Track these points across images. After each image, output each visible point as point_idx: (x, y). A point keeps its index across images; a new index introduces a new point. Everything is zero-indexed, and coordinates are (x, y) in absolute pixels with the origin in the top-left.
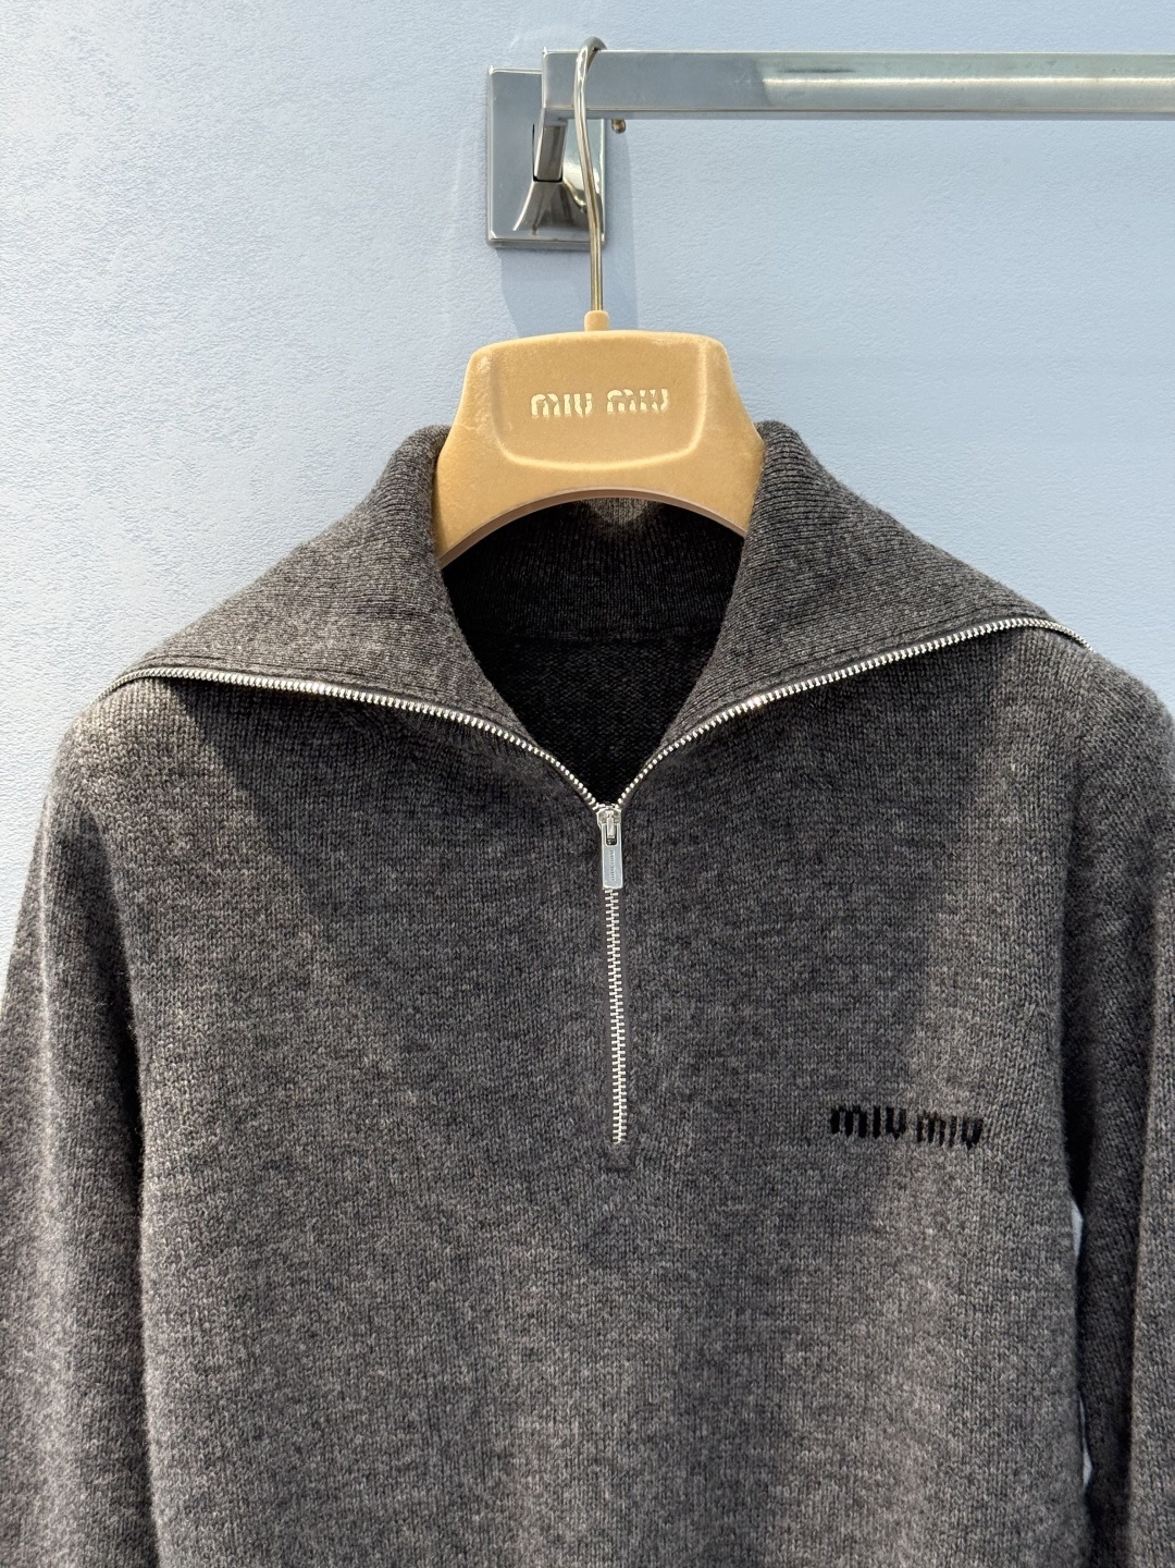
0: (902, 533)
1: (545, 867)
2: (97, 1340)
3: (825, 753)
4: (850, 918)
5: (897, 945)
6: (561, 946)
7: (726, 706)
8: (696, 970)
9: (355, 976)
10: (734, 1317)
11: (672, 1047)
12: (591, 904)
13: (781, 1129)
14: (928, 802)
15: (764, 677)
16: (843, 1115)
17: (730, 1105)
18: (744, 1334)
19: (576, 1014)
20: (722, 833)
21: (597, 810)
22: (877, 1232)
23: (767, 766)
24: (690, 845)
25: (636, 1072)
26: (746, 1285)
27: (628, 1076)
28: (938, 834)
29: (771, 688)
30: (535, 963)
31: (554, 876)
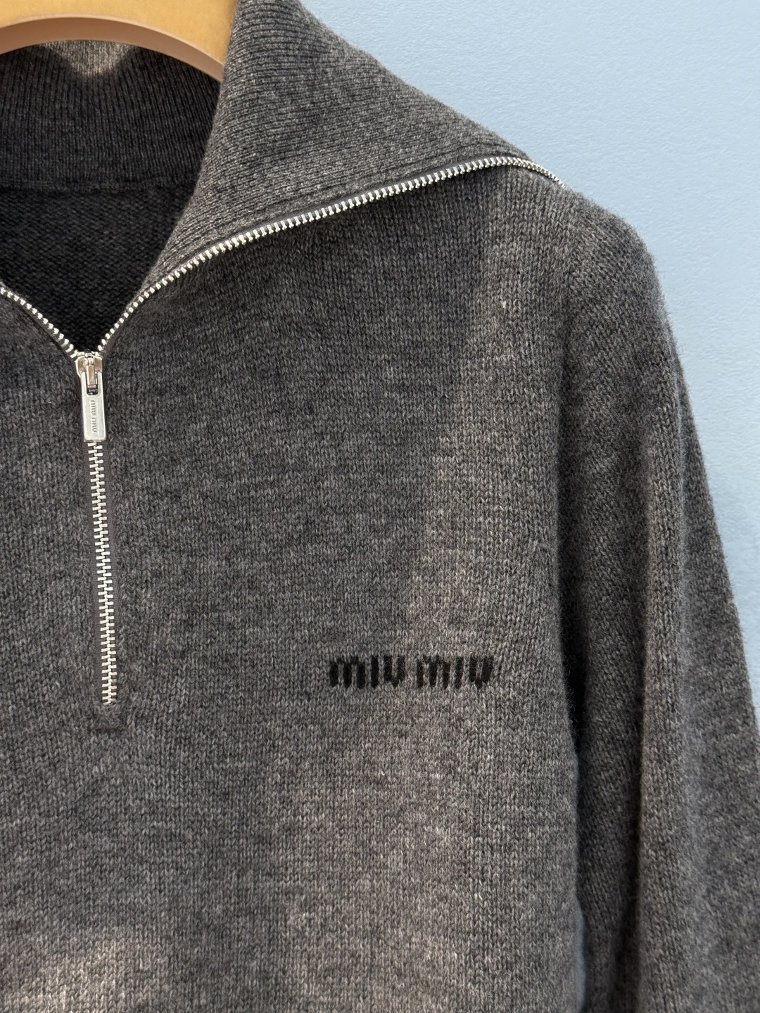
1: (21, 418)
3: (313, 300)
5: (389, 492)
6: (42, 503)
7: (209, 244)
8: (186, 525)
10: (235, 879)
11: (163, 604)
12: (74, 457)
13: (280, 684)
15: (248, 214)
16: (341, 667)
17: (227, 660)
18: (246, 896)
19: (60, 573)
20: (211, 383)
21: (76, 358)
23: (255, 315)
24: (177, 396)
25: (126, 630)
26: (247, 846)
27: (117, 635)
28: (429, 377)
29: (257, 224)
30: (14, 521)
31: (32, 429)
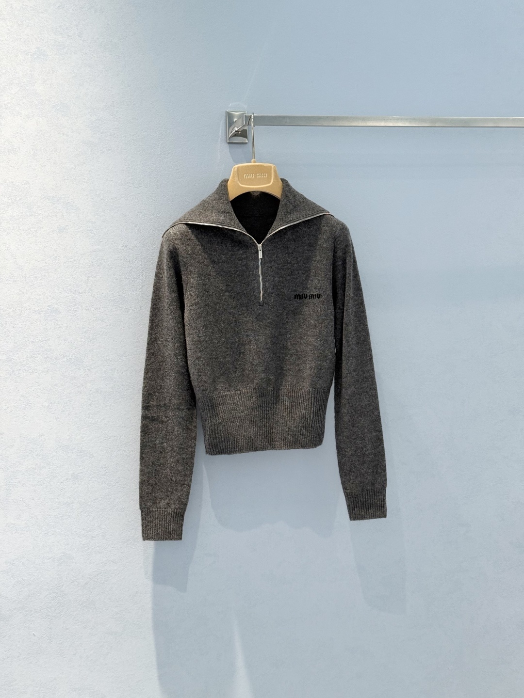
0: (305, 198)
1: (249, 255)
2: (178, 334)
3: (293, 235)
4: (297, 263)
5: (305, 267)
6: (252, 268)
7: (278, 228)
8: (273, 272)
9: (218, 274)
10: (279, 329)
11: (269, 285)
12: (257, 261)
13: (286, 298)
14: (310, 243)
16: (296, 296)
17: (278, 295)
18: (281, 332)
19: (254, 280)
20: (277, 249)
21: (258, 245)
22: (303, 314)
23: (285, 238)
24: (272, 251)
25: (264, 289)
26: (281, 324)
28: (312, 248)
29: (285, 225)
30: (247, 271)
31: (251, 256)
